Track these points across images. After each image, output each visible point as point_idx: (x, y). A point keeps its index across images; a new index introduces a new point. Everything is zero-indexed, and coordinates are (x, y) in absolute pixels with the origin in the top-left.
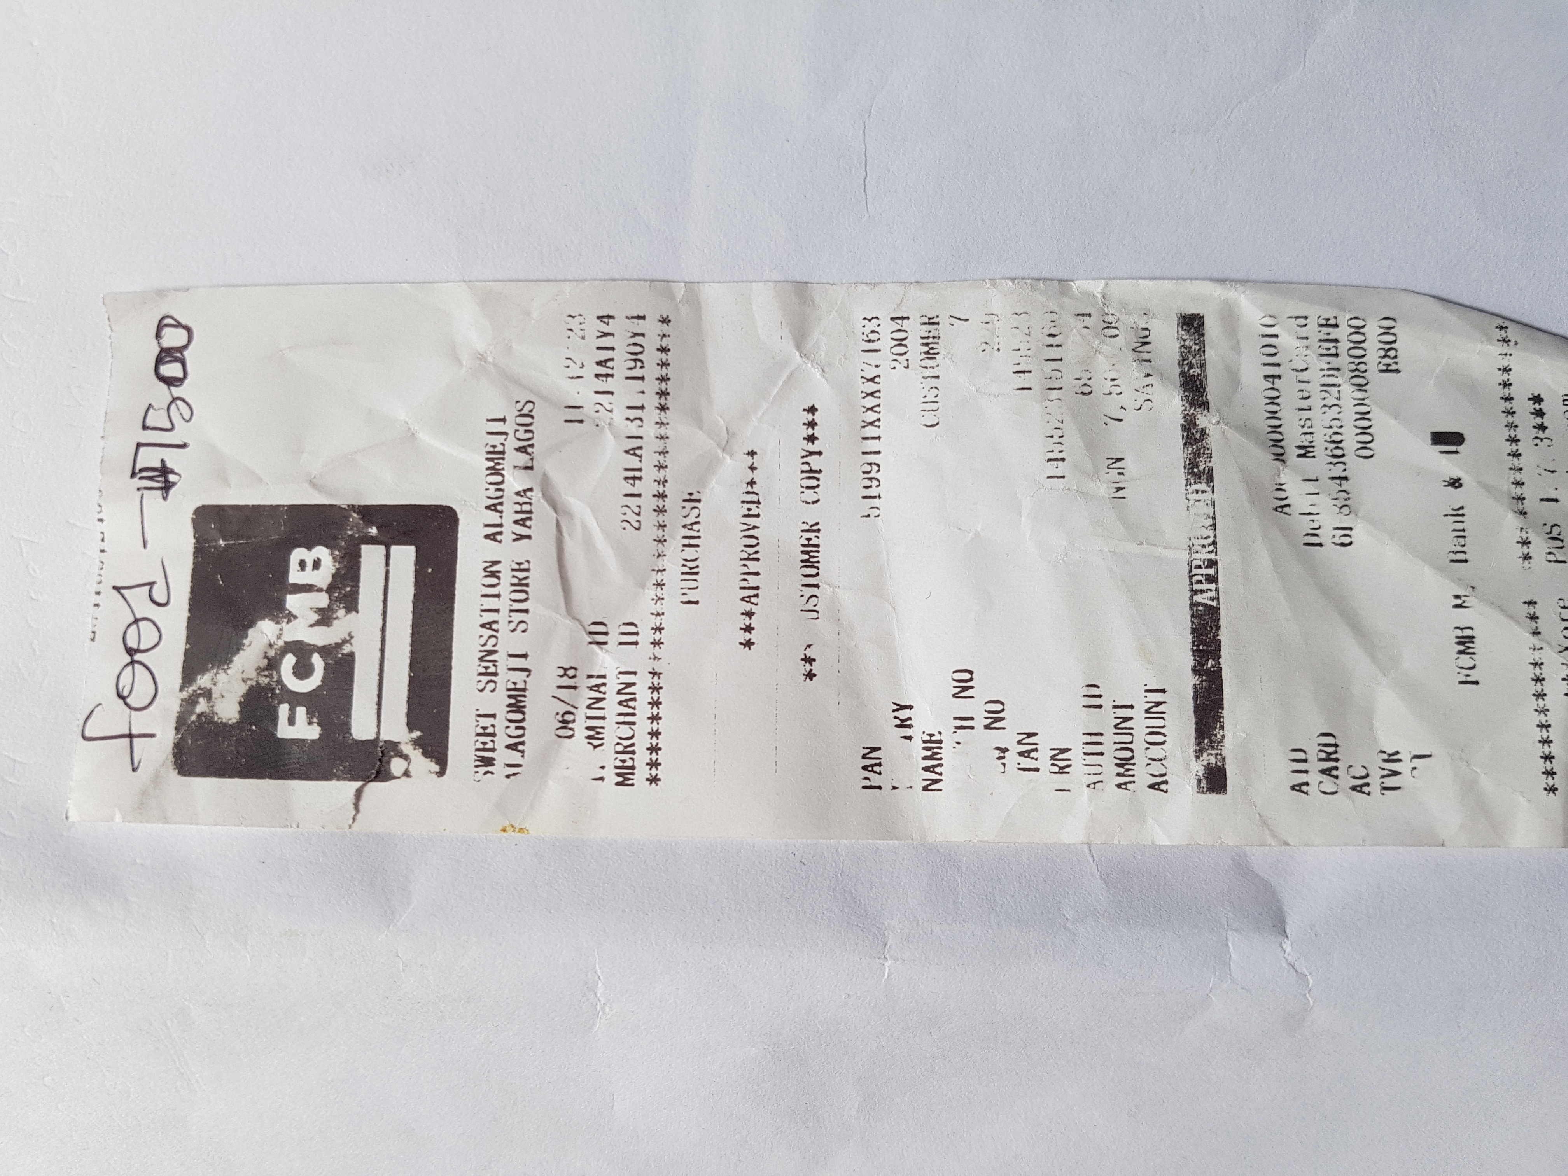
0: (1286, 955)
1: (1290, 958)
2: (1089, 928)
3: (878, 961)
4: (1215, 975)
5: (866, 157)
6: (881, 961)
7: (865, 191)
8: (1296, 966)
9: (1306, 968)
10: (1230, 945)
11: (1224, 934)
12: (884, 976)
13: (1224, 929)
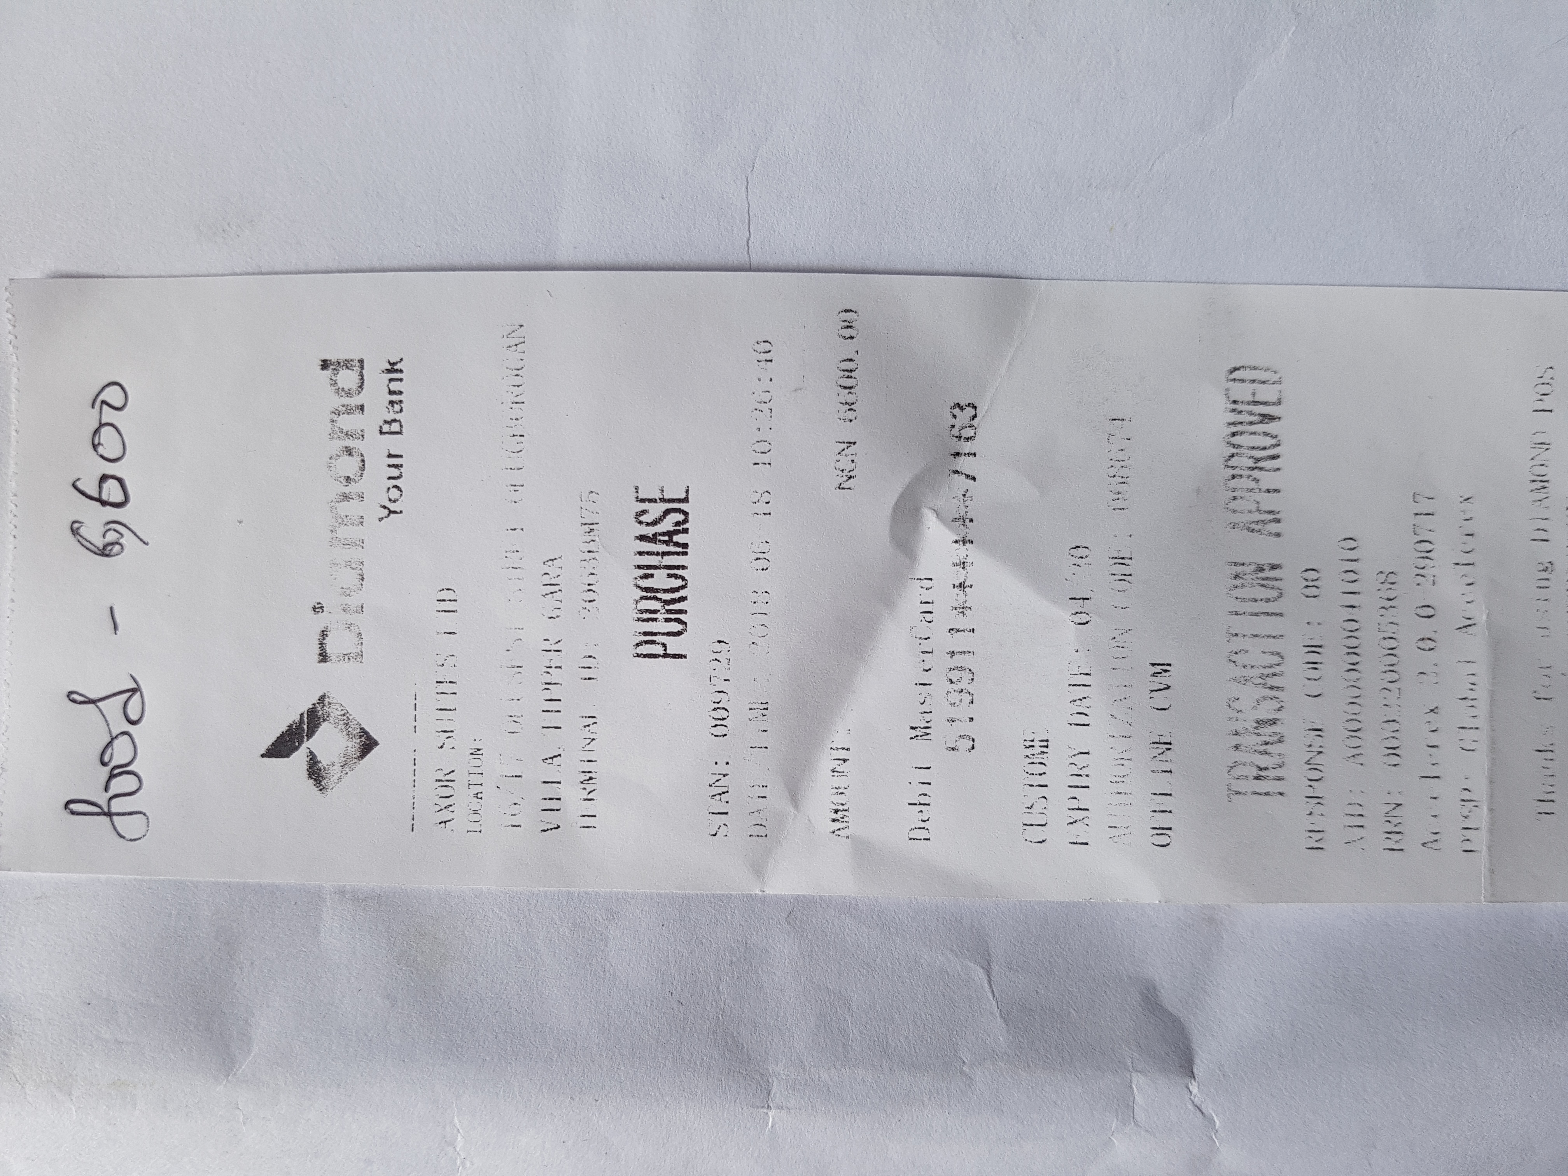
0: (1192, 1098)
1: (1196, 1100)
2: (987, 1073)
3: (761, 1110)
4: (1118, 1118)
6: (765, 1111)
7: (748, 254)
8: (1203, 1107)
9: (1213, 1109)
10: (1134, 1087)
11: (1128, 1075)
12: (767, 1126)
13: (1128, 1070)
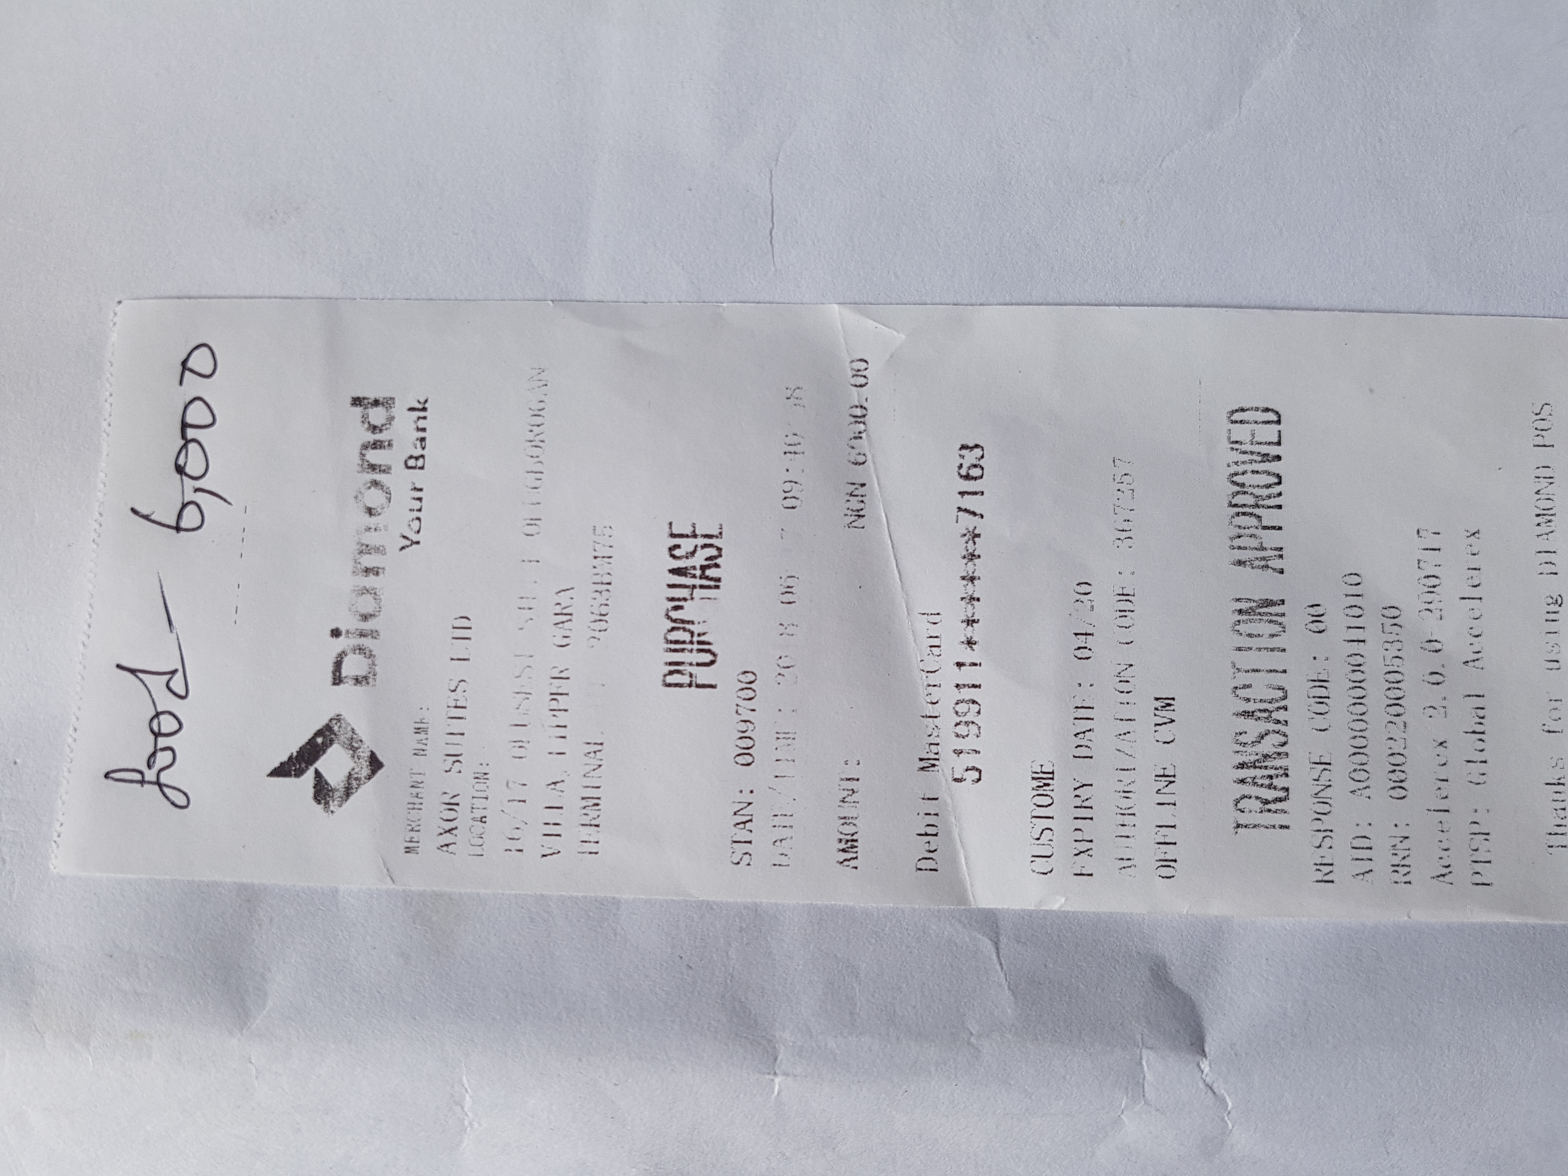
0: (1204, 1076)
1: (1208, 1080)
2: (994, 1045)
3: (768, 1077)
4: (1127, 1095)
5: (772, 206)
6: (771, 1077)
7: (771, 243)
8: (1215, 1086)
9: (1225, 1089)
10: (1144, 1063)
11: (1138, 1051)
12: (773, 1093)
13: (1138, 1047)
